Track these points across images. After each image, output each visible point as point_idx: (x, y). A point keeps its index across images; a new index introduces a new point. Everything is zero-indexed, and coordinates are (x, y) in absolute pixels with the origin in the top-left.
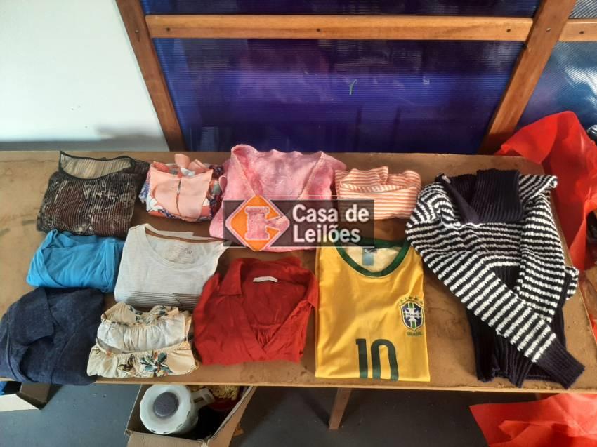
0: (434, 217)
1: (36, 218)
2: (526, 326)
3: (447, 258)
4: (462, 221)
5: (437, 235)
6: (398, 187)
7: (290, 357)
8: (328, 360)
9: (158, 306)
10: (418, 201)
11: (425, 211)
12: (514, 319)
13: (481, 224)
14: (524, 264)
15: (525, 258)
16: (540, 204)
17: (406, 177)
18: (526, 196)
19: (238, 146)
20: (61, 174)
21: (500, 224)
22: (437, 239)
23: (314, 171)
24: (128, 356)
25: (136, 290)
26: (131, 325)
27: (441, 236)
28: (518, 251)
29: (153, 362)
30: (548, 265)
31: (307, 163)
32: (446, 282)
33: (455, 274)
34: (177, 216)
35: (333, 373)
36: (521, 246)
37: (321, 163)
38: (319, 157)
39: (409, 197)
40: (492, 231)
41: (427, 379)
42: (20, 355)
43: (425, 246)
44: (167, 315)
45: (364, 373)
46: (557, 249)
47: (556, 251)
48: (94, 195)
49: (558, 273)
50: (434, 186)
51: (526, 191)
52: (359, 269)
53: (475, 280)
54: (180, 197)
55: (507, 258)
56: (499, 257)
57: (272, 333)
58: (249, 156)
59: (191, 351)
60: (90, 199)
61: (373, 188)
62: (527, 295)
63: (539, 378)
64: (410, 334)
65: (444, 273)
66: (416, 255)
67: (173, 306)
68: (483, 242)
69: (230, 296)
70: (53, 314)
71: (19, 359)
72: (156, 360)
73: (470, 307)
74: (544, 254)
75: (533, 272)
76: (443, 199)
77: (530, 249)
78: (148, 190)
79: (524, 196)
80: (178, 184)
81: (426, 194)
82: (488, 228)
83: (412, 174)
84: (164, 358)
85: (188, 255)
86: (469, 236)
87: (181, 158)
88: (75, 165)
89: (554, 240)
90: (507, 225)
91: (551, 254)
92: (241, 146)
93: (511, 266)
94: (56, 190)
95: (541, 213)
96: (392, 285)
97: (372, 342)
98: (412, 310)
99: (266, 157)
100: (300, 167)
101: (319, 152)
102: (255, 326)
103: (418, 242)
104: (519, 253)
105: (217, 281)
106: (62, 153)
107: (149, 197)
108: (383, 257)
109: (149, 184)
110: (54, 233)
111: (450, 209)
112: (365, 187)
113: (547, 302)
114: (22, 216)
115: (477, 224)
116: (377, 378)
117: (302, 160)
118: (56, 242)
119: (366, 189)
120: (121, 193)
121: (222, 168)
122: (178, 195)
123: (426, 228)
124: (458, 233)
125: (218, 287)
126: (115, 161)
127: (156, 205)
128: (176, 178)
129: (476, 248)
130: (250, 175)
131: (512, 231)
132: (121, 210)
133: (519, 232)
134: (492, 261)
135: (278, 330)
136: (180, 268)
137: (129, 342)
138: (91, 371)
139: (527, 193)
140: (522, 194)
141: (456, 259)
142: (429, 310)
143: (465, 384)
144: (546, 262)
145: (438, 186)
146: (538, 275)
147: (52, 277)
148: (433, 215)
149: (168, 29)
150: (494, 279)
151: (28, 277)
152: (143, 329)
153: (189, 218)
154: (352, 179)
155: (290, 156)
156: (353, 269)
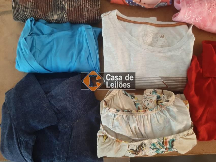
1: (12, 8)
9: (150, 90)
24: (139, 143)
26: (134, 111)
59: (195, 134)
110: (31, 21)
118: (35, 30)
125: (201, 70)
136: (160, 52)
137: (135, 128)
147: (39, 64)
151: (16, 65)
152: (147, 116)
153: (149, 5)
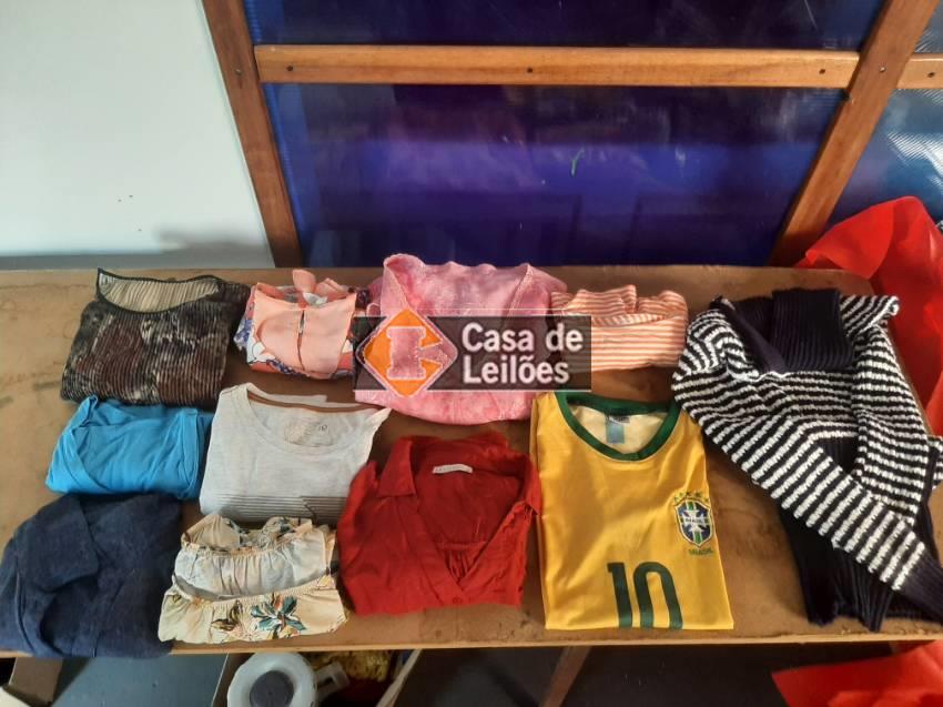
0: (716, 363)
1: (60, 378)
2: (878, 533)
3: (743, 427)
4: (761, 367)
5: (722, 392)
6: (655, 317)
7: (502, 595)
8: (565, 600)
9: (276, 519)
10: (688, 339)
11: (702, 354)
12: (858, 522)
13: (789, 374)
14: (863, 433)
15: (863, 424)
16: (877, 340)
17: (665, 301)
18: (854, 328)
19: (394, 257)
20: (101, 305)
21: (817, 373)
22: (722, 398)
23: (517, 294)
24: (231, 603)
25: (235, 493)
26: (233, 551)
27: (728, 394)
28: (850, 414)
29: (273, 612)
30: (901, 434)
31: (505, 283)
32: (746, 466)
33: (760, 453)
34: (297, 371)
35: (573, 622)
36: (853, 406)
37: (527, 281)
38: (524, 273)
39: (674, 331)
40: (806, 385)
41: (728, 624)
42: (40, 609)
43: (705, 409)
44: (293, 532)
45: (626, 620)
46: (910, 409)
47: (909, 413)
48: (159, 339)
49: (918, 447)
50: (712, 315)
51: (853, 321)
52: (602, 448)
53: (793, 460)
54: (304, 338)
55: (837, 424)
56: (825, 424)
57: (474, 556)
58: (414, 272)
59: (337, 592)
60: (153, 344)
61: (615, 319)
62: (873, 483)
63: (905, 616)
64: (693, 552)
65: (741, 452)
66: (692, 425)
67: (300, 517)
68: (794, 402)
69: (397, 497)
70: (96, 538)
71: (39, 617)
72: (280, 609)
73: (786, 504)
74: (891, 418)
75: (879, 446)
76: (729, 335)
77: (870, 411)
78: (250, 329)
79: (849, 328)
80: (299, 318)
81: (701, 327)
82: (798, 379)
83: (673, 297)
84: (291, 605)
85: (322, 433)
86: (772, 393)
87: (301, 277)
88: (124, 290)
89: (905, 396)
90: (828, 375)
91: (903, 417)
92: (400, 256)
93: (844, 438)
94: (93, 332)
95: (881, 354)
96: (658, 473)
97: (634, 569)
98: (692, 514)
99: (439, 273)
100: (495, 288)
101: (523, 265)
102: (443, 545)
103: (693, 403)
104: (852, 418)
105: (374, 473)
106: (100, 271)
107: (252, 339)
108: (638, 428)
109: (250, 319)
110: (91, 401)
111: (741, 349)
112: (603, 318)
113: (905, 493)
114: (34, 375)
115: (782, 373)
116: (647, 625)
117: (497, 278)
118: (96, 417)
119: (605, 322)
120: (205, 334)
121: (368, 292)
122: (300, 335)
123: (703, 381)
124: (754, 388)
125: (376, 484)
126: (191, 283)
127: (263, 352)
128: (297, 308)
129: (785, 410)
130: (416, 303)
131: (836, 383)
132: (205, 361)
133: (848, 385)
134: (815, 430)
135: (481, 551)
136: (310, 454)
137: (230, 580)
138: (165, 633)
139: (855, 324)
140: (847, 325)
141: (759, 427)
142: (720, 513)
143: (789, 630)
144: (897, 430)
145: (717, 314)
146: (887, 451)
147: (90, 475)
148: (715, 359)
149: (290, 69)
150: (822, 458)
151: (48, 477)
152: (255, 557)
153: (319, 373)
154: (579, 306)
155: (477, 272)
156: (593, 450)
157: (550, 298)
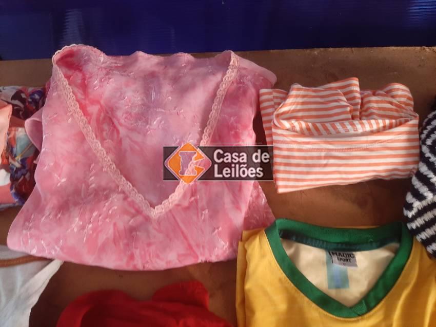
6: (387, 122)
17: (393, 97)
19: (65, 49)
23: (220, 93)
31: (204, 77)
37: (231, 74)
38: (225, 64)
52: (325, 302)
58: (90, 68)
61: (339, 127)
92: (74, 47)
99: (124, 68)
100: (193, 86)
101: (225, 53)
112: (323, 124)
117: (195, 71)
119: (326, 129)
130: (94, 109)
154: (293, 107)
155: (171, 64)
156: (314, 305)
157: (258, 96)
